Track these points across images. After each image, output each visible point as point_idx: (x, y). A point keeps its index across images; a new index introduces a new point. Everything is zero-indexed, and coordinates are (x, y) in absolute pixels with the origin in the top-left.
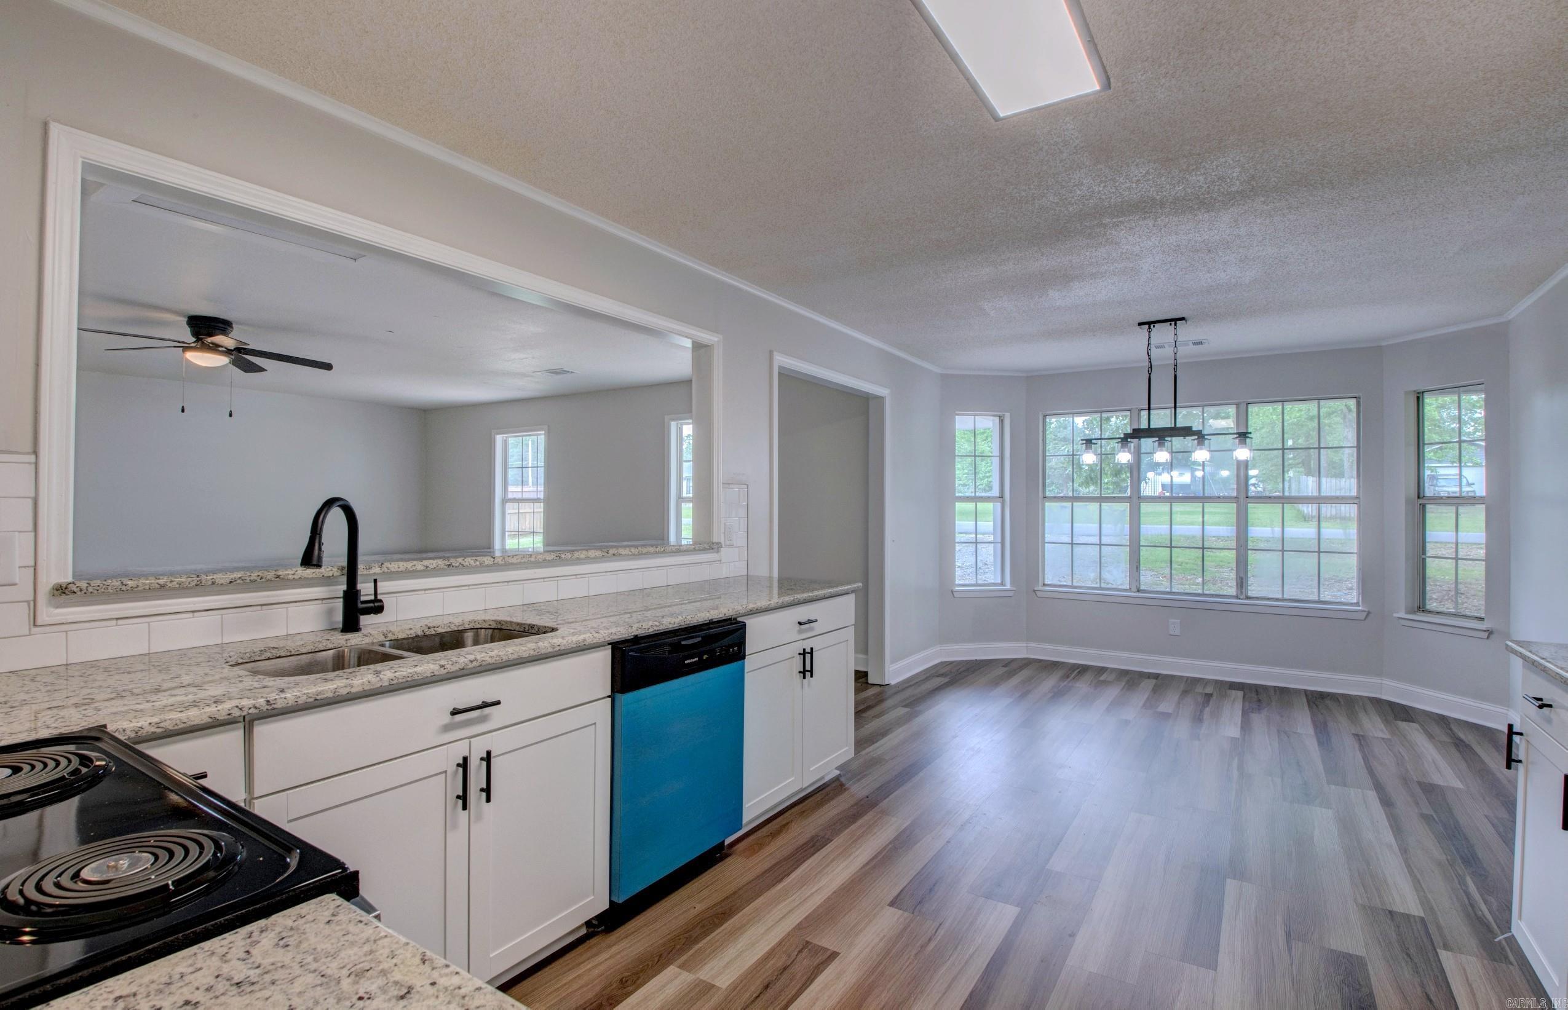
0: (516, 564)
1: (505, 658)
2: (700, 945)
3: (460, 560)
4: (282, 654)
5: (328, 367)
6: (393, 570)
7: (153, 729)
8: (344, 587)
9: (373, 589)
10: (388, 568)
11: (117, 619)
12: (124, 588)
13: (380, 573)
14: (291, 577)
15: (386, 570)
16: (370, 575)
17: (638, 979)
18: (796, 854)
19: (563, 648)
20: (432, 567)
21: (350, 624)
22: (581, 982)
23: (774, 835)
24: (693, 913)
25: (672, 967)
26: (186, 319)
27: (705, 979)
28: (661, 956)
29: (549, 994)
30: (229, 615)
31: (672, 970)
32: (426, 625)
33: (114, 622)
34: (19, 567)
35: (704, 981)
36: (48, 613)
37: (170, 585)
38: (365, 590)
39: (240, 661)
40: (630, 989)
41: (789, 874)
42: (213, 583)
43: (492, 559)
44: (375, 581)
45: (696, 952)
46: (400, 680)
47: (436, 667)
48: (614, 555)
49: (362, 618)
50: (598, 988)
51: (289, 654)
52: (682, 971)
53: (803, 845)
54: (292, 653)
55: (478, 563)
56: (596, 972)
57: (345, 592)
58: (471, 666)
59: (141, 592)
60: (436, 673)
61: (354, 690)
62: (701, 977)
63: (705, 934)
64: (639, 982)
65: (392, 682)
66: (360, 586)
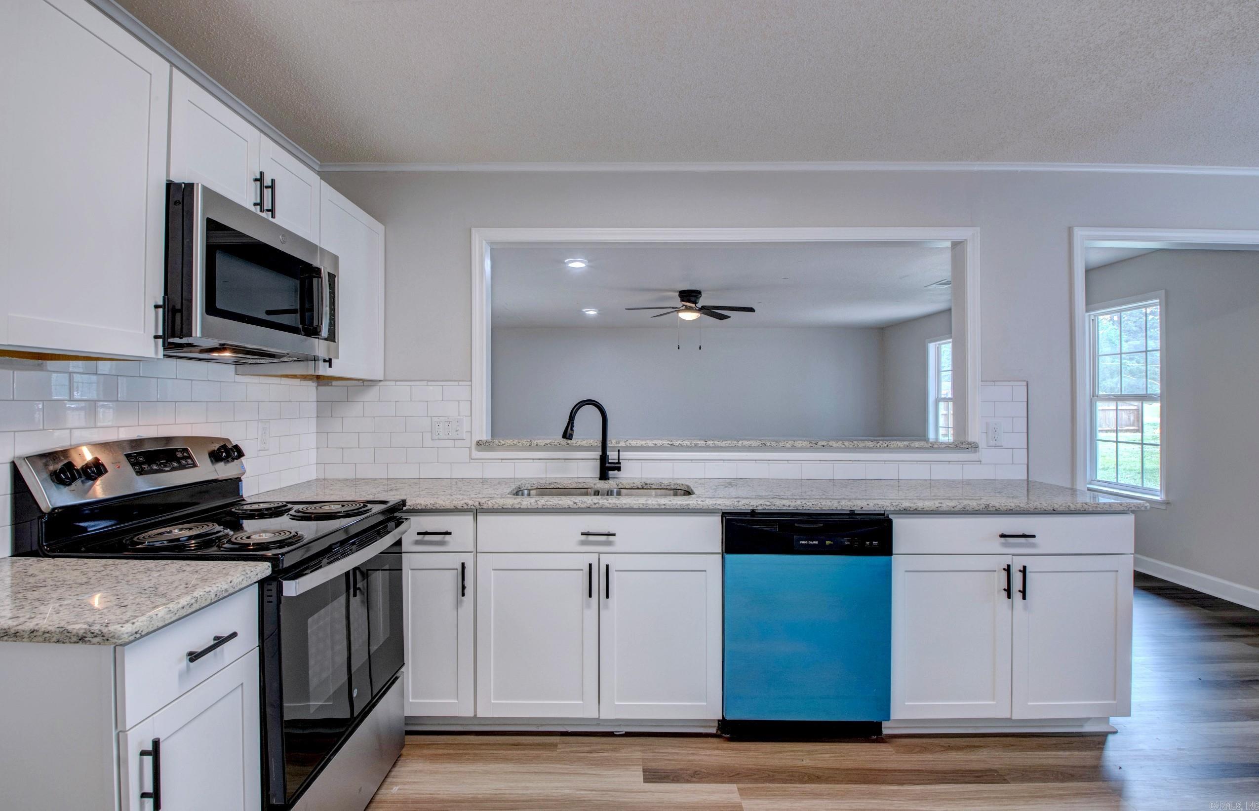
0: (725, 447)
1: (620, 506)
2: (771, 785)
3: (680, 442)
4: (560, 487)
5: (751, 310)
6: (633, 445)
7: (431, 507)
8: (601, 453)
9: (617, 456)
10: (630, 444)
11: (502, 459)
12: (500, 444)
13: (624, 446)
14: (574, 445)
15: (629, 445)
16: (617, 447)
17: (705, 778)
18: (948, 773)
19: (668, 507)
20: (658, 445)
21: (604, 476)
22: (676, 757)
23: (949, 748)
24: (799, 763)
25: (735, 785)
26: (678, 293)
27: (743, 807)
28: (738, 774)
29: (652, 752)
30: (549, 463)
31: (734, 787)
32: (644, 482)
33: (500, 461)
34: (466, 432)
35: (742, 808)
36: (476, 454)
37: (518, 444)
38: (612, 456)
39: (539, 487)
40: (694, 779)
41: (915, 784)
42: (537, 445)
43: (705, 443)
44: (619, 451)
45: (763, 787)
46: (549, 507)
47: (572, 503)
48: (823, 446)
49: (610, 472)
50: (679, 767)
51: (563, 487)
52: (737, 792)
53: (967, 771)
54: (565, 487)
55: (693, 445)
56: (691, 758)
57: (601, 456)
58: (594, 506)
59: (506, 447)
60: (571, 507)
61: (522, 507)
62: (743, 804)
63: (785, 781)
64: (703, 779)
65: (544, 507)
66: (608, 453)
